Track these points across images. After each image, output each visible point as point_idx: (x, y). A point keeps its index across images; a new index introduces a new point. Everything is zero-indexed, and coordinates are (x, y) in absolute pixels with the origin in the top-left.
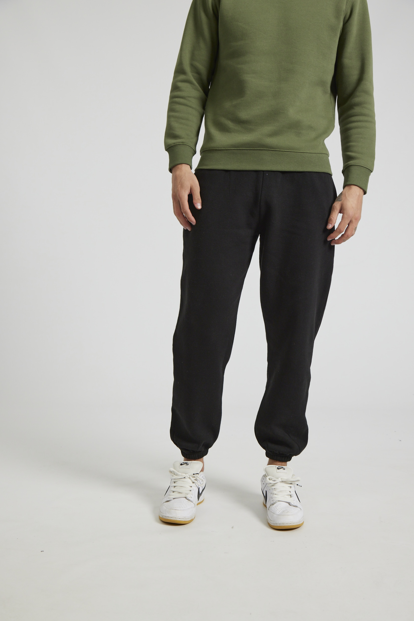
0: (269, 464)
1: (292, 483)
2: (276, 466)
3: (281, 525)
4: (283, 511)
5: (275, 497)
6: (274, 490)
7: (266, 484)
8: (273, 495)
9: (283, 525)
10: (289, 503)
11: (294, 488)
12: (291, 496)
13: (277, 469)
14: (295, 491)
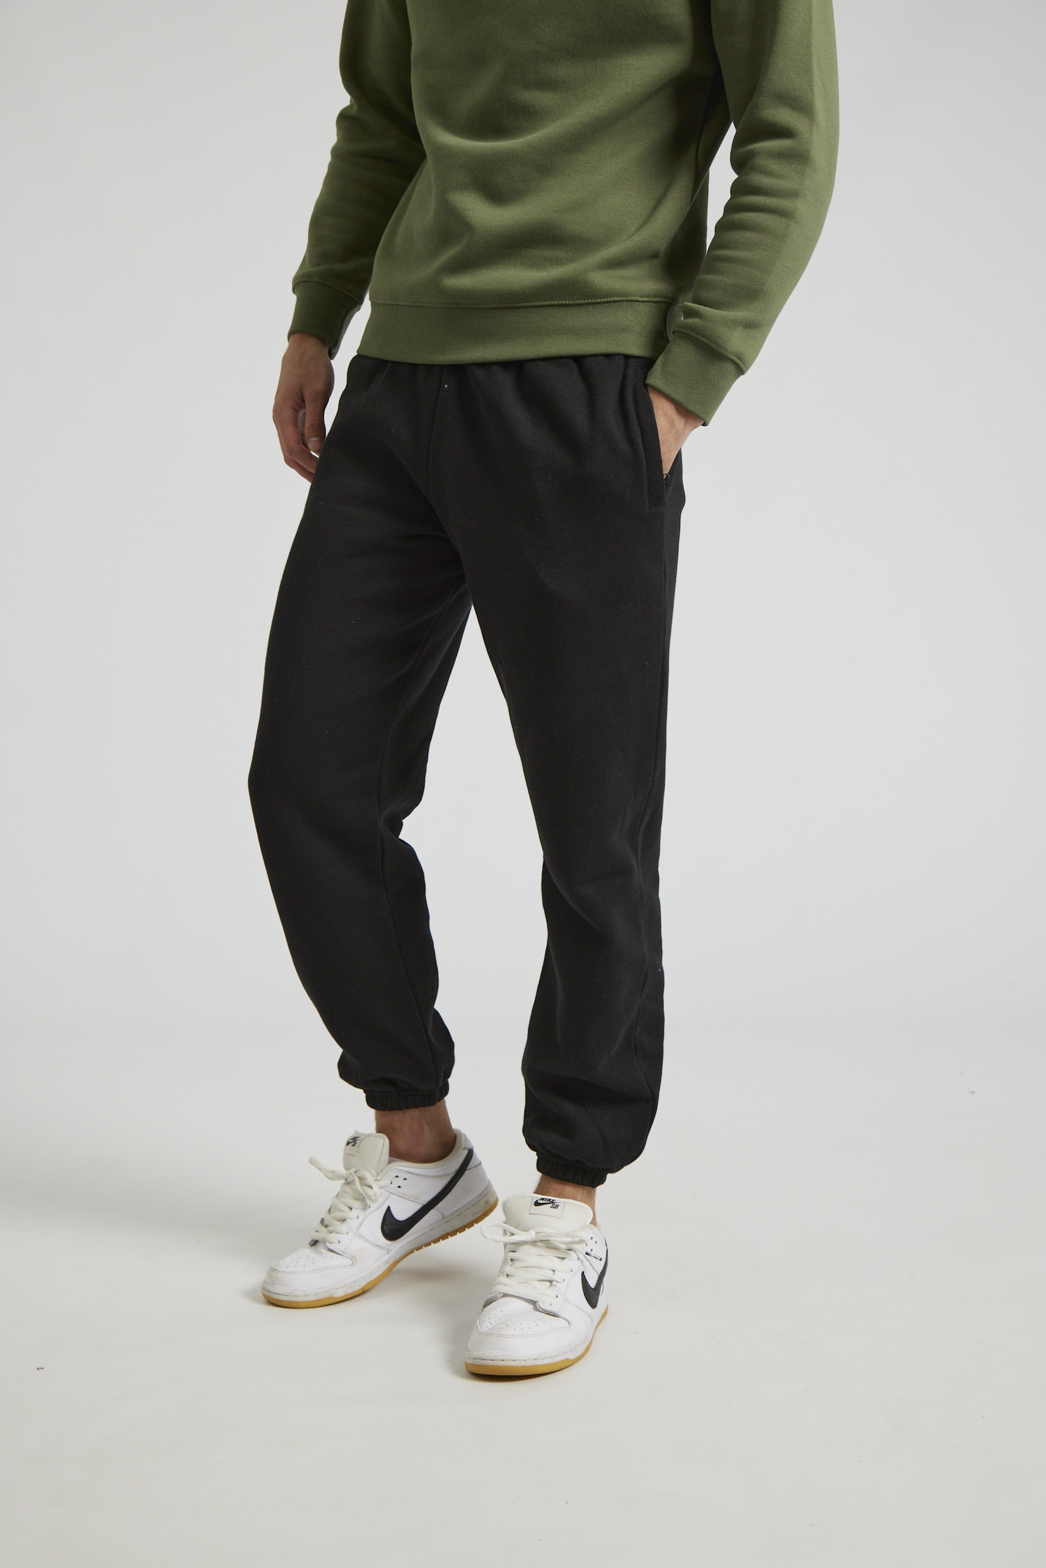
1: (575, 1246)
2: (532, 1197)
10: (534, 1303)
11: (579, 1262)
12: (551, 1284)
13: (533, 1203)
14: (583, 1272)
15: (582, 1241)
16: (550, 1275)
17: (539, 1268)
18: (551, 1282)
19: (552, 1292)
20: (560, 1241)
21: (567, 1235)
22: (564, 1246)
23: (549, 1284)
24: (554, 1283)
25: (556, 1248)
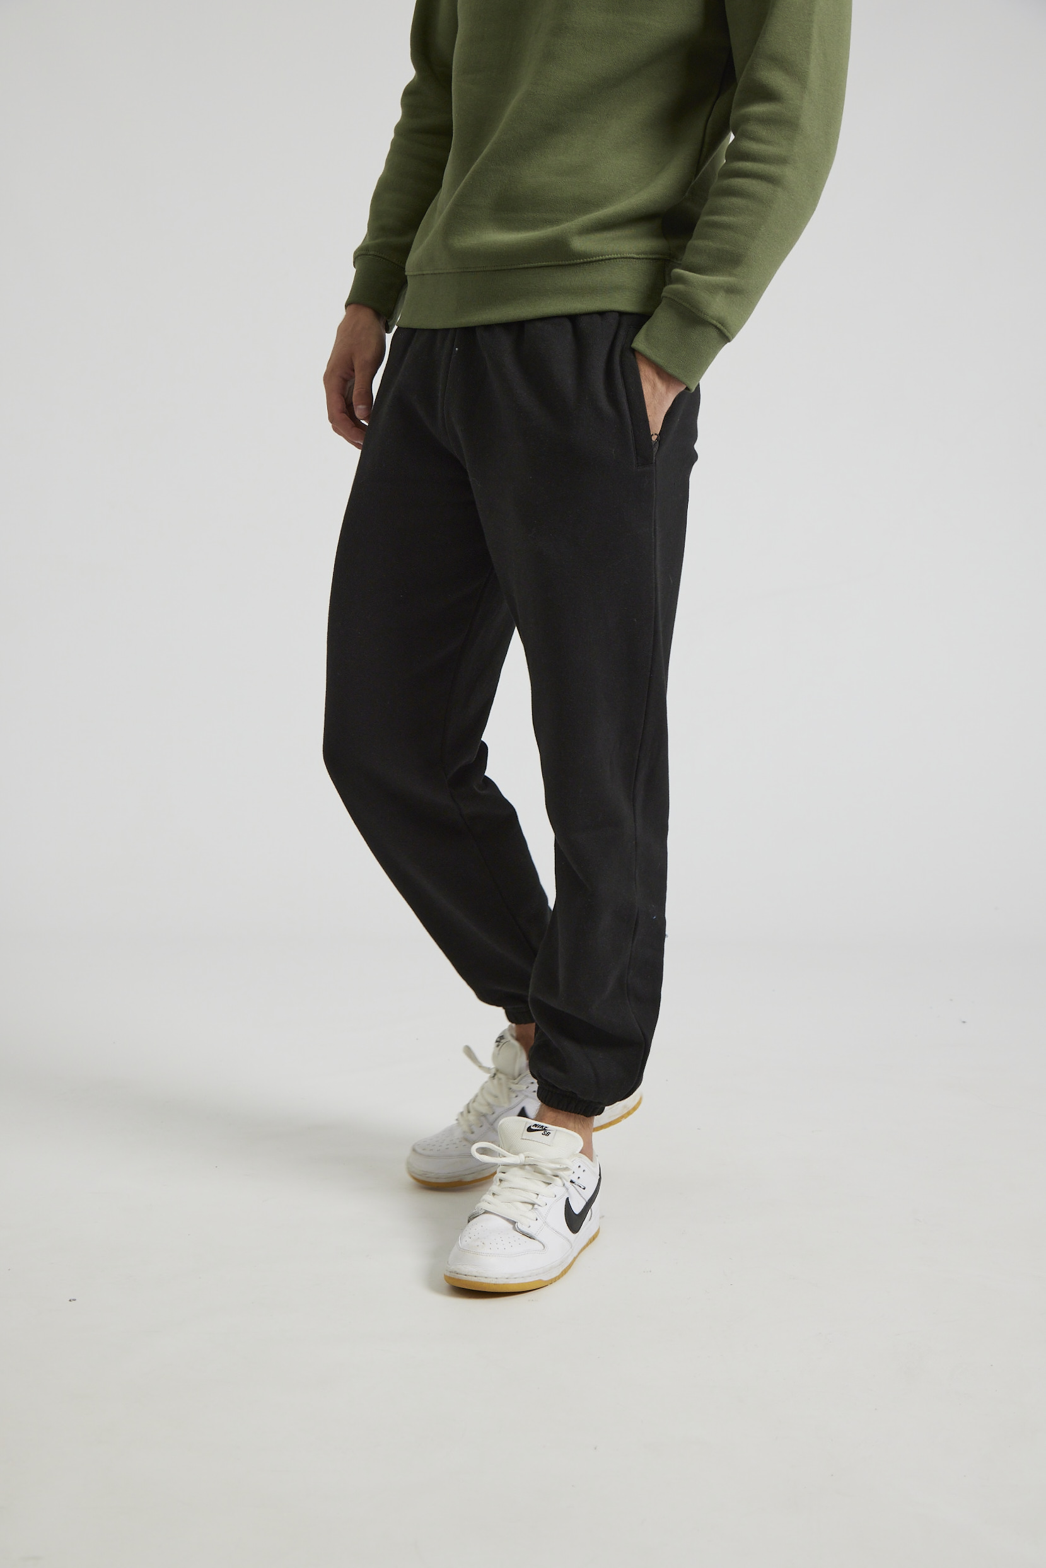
1: (560, 1173)
2: (526, 1123)
10: (514, 1223)
11: (564, 1189)
12: (533, 1207)
13: (527, 1129)
14: (568, 1199)
15: (566, 1169)
16: (533, 1198)
17: (524, 1190)
18: (533, 1204)
19: (532, 1215)
20: (547, 1167)
21: (553, 1162)
22: (549, 1172)
23: (531, 1206)
24: (536, 1206)
25: (542, 1173)
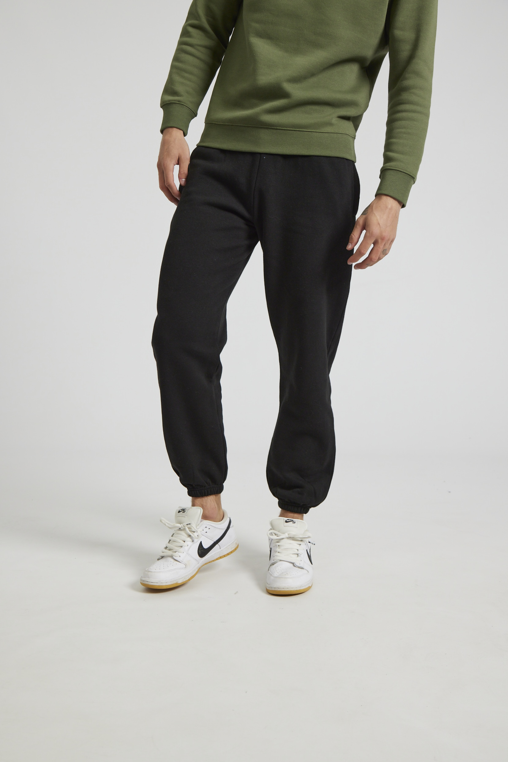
0: (281, 515)
1: (303, 539)
2: (284, 519)
3: (276, 589)
4: (282, 573)
5: (276, 556)
6: (278, 547)
7: (272, 540)
8: (275, 553)
9: (279, 590)
10: (293, 563)
11: (306, 546)
12: (298, 555)
13: (285, 522)
14: (307, 550)
17: (291, 548)
22: (300, 539)
25: (297, 540)
